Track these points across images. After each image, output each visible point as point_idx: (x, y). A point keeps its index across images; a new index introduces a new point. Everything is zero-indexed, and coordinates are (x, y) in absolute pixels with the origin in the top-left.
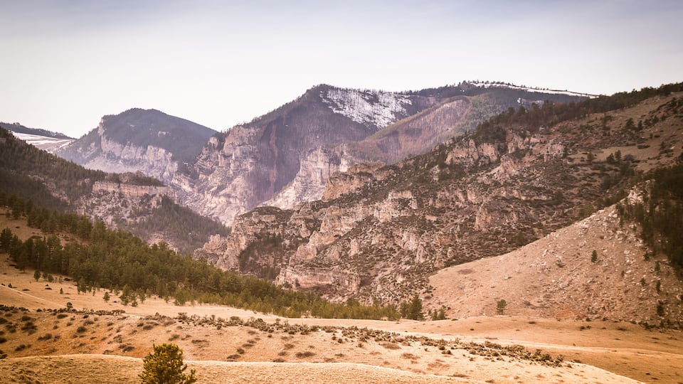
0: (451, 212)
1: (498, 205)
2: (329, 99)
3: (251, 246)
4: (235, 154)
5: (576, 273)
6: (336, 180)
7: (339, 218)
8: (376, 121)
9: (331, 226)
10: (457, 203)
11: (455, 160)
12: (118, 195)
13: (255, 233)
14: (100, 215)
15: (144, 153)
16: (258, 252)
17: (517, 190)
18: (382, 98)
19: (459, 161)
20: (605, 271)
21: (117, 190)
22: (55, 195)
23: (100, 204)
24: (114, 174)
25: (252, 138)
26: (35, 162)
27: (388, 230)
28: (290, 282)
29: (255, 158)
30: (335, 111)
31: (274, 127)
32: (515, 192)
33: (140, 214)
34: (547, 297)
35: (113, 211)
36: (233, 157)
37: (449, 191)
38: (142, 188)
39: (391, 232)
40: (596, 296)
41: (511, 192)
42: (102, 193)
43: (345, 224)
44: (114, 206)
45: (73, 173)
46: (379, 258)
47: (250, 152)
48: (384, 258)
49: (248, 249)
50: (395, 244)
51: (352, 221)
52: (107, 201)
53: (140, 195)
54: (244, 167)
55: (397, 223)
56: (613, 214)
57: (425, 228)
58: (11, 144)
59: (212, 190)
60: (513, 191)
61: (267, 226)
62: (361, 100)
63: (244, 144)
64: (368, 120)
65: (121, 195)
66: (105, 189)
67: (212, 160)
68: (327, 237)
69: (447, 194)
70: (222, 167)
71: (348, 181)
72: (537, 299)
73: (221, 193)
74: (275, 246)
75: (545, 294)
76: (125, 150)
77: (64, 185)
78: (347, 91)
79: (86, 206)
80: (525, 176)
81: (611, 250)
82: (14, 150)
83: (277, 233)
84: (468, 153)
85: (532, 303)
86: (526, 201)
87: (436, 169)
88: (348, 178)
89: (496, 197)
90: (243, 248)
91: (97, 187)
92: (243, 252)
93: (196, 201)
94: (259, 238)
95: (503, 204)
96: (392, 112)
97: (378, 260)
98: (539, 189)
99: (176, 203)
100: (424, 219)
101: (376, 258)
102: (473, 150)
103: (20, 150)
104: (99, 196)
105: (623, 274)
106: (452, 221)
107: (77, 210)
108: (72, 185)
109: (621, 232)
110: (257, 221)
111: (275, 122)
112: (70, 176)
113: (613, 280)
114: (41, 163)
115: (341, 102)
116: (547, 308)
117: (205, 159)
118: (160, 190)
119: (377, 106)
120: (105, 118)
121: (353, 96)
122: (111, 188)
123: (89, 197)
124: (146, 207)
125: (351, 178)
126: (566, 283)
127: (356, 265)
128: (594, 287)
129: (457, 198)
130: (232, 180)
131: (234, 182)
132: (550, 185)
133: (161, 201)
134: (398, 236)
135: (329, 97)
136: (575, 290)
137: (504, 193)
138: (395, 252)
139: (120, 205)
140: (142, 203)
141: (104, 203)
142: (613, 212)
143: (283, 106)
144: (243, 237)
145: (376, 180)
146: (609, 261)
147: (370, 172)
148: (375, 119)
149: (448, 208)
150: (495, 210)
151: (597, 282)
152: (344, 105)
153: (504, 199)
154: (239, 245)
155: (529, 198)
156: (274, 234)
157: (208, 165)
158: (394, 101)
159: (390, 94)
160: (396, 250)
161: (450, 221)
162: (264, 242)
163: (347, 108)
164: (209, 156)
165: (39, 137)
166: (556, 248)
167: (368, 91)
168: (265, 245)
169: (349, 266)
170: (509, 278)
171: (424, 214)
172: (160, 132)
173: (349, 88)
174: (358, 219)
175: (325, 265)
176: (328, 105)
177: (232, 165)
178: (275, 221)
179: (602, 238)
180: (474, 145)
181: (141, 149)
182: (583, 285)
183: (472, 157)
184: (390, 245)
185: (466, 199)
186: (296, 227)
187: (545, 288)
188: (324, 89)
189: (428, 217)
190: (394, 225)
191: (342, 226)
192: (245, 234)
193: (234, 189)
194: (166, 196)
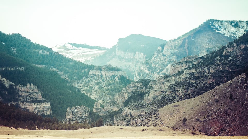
0: (202, 78)
1: (218, 74)
2: (214, 26)
3: (130, 98)
4: (168, 54)
5: (223, 104)
6: (175, 65)
7: (163, 83)
8: (237, 35)
9: (160, 87)
10: (205, 74)
11: (227, 53)
12: (100, 76)
13: (132, 92)
14: (92, 86)
15: (134, 55)
16: (133, 100)
17: (228, 66)
18: (240, 24)
19: (229, 53)
20: (235, 103)
21: (100, 74)
22: (63, 77)
23: (92, 81)
24: (99, 66)
25: (176, 46)
26: (62, 62)
27: (173, 88)
28: (128, 114)
29: (177, 55)
30: (216, 31)
31: (187, 40)
32: (227, 68)
33: (110, 84)
34: (208, 116)
35: (98, 84)
36: (167, 56)
37: (201, 68)
38: (111, 73)
39: (175, 89)
40: (230, 115)
41: (225, 68)
42: (93, 76)
43: (166, 85)
44: (98, 81)
45: (80, 67)
46: (168, 101)
47: (175, 53)
48: (170, 101)
49: (128, 99)
50: (176, 94)
51: (169, 84)
52: (95, 79)
53: (111, 76)
54: (172, 60)
55: (178, 84)
56: (244, 76)
57: (189, 86)
58: (51, 54)
59: (157, 72)
60: (226, 67)
61: (138, 88)
62: (230, 26)
63: (172, 49)
64: (233, 35)
65: (102, 76)
66: (94, 73)
67: (159, 57)
68: (158, 92)
69: (201, 70)
70: (162, 61)
71: (181, 65)
72: (203, 117)
73: (161, 73)
74: (141, 97)
75: (208, 115)
76: (126, 54)
77: (75, 73)
78: (223, 21)
79: (86, 82)
80: (234, 60)
81: (240, 93)
82: (53, 57)
83: (142, 91)
84: (233, 50)
85: (200, 119)
86: (232, 71)
87: (218, 58)
88: (181, 64)
89: (218, 70)
90: (126, 99)
91: (91, 73)
92: (126, 101)
93: (150, 77)
94: (134, 94)
95: (221, 73)
96: (245, 31)
97: (167, 102)
98: (239, 65)
99: (127, 78)
100: (189, 82)
101: (166, 101)
102: (236, 48)
103: (56, 57)
104: (92, 77)
105: (243, 104)
106: (202, 82)
107: (73, 84)
108: (79, 72)
109: (246, 85)
110: (133, 86)
111: (187, 38)
112: (78, 68)
113: (238, 107)
114: (65, 63)
115: (220, 27)
116: (207, 121)
117: (156, 57)
118: (120, 73)
119: (237, 28)
120: (120, 39)
121: (226, 24)
122: (97, 73)
123: (87, 77)
124: (113, 81)
125: (182, 64)
126: (217, 109)
127: (157, 105)
128: (229, 111)
129: (205, 71)
130: (166, 66)
131: (167, 67)
132: (244, 63)
133: (120, 78)
134: (177, 91)
135: (214, 25)
136: (221, 113)
137: (222, 68)
138: (176, 98)
139: (101, 81)
140: (111, 79)
141: (94, 80)
142: (244, 75)
143: (192, 30)
144: (126, 94)
145: (194, 64)
146: (238, 98)
147: (191, 60)
148: (236, 34)
149: (201, 76)
150: (217, 76)
151: (231, 108)
152: (221, 28)
153: (221, 71)
154: (124, 97)
155: (233, 70)
156: (141, 92)
157: (157, 60)
158: (246, 26)
159: (244, 22)
160: (176, 97)
161: (201, 82)
162: (136, 95)
163: (222, 29)
164: (157, 56)
165: (94, 50)
166: (216, 94)
167: (234, 21)
168: (137, 97)
169: (154, 105)
170: (193, 108)
171: (190, 80)
172: (142, 45)
173: (224, 20)
174: (172, 83)
175: (144, 105)
176: (213, 29)
177: (166, 59)
178: (142, 86)
179: (237, 88)
180: (236, 46)
181: (133, 53)
182: (225, 110)
183: (235, 51)
184: (173, 95)
185: (209, 72)
186: (151, 88)
187: (208, 112)
188: (212, 21)
189: (191, 81)
190: (176, 86)
191: (165, 87)
192: (127, 92)
193: (167, 71)
194: (122, 75)
